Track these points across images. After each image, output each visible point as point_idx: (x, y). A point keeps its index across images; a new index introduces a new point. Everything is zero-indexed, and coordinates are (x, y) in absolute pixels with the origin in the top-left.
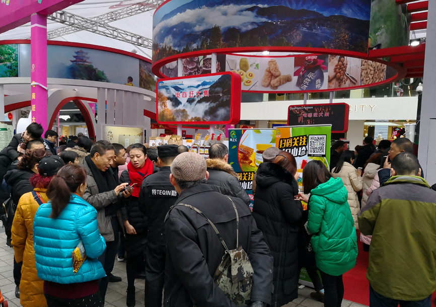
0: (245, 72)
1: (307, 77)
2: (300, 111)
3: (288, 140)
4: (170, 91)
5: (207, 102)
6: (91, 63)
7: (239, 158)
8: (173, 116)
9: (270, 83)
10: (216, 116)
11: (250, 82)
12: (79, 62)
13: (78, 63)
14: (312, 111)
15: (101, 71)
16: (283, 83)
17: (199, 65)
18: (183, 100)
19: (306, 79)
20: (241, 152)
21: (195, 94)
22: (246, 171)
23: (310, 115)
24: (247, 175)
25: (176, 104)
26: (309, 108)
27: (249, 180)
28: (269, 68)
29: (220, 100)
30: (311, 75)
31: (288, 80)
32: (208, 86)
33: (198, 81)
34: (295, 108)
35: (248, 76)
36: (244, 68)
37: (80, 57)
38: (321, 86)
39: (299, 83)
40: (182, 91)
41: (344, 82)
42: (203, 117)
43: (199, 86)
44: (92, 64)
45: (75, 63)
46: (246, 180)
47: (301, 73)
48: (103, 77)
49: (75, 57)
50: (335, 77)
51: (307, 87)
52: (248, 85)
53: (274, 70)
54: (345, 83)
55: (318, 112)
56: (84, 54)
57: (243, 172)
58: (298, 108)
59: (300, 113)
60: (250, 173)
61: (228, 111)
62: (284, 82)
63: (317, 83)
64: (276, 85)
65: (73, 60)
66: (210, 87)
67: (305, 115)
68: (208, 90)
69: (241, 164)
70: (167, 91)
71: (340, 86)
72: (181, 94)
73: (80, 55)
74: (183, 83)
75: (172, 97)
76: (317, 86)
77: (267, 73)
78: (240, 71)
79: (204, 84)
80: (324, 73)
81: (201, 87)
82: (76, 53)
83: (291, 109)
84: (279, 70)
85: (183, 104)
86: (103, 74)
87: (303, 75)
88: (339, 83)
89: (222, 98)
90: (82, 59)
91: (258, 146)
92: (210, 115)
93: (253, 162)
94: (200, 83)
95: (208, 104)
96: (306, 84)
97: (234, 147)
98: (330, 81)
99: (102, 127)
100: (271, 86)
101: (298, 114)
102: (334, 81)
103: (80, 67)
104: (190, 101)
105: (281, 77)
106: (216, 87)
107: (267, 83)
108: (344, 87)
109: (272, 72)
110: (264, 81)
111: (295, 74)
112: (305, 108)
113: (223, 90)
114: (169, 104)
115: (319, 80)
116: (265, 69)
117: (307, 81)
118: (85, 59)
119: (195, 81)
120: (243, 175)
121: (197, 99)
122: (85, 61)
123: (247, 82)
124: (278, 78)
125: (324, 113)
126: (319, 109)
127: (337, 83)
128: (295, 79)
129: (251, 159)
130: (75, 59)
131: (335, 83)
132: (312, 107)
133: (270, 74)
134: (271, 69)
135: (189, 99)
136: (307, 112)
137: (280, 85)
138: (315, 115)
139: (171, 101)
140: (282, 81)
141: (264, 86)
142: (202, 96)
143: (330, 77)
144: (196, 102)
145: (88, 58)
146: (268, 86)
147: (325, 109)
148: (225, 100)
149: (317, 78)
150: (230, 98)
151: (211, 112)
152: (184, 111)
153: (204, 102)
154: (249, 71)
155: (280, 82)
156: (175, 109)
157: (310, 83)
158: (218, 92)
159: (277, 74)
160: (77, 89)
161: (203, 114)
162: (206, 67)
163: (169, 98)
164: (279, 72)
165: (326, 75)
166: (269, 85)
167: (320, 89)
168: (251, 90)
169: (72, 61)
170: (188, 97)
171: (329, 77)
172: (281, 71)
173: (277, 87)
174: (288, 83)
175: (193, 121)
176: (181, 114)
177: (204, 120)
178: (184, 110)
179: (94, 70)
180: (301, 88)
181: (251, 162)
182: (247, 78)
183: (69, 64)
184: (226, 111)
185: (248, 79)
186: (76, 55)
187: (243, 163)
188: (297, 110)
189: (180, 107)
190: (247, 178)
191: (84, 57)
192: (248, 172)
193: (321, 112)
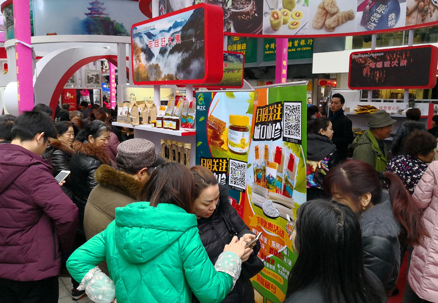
0: (290, 11)
1: (376, 12)
2: (365, 60)
3: (264, 109)
4: (143, 40)
5: (179, 52)
6: (108, 14)
7: (208, 136)
8: (148, 75)
9: (324, 24)
10: (189, 73)
11: (297, 23)
12: (94, 14)
13: (93, 16)
14: (382, 59)
15: (120, 23)
16: (343, 23)
17: (226, 5)
18: (156, 51)
19: (375, 14)
20: (211, 128)
21: (167, 42)
22: (217, 157)
23: (379, 65)
24: (218, 164)
25: (149, 57)
26: (378, 54)
27: (220, 170)
28: (323, 3)
29: (193, 48)
30: (381, 9)
31: (349, 17)
32: (179, 29)
33: (169, 22)
34: (359, 56)
35: (294, 16)
36: (289, 7)
37: (95, 8)
38: (396, 22)
39: (365, 21)
40: (153, 37)
41: (429, 15)
42: (176, 75)
43: (170, 29)
44: (109, 16)
45: (89, 16)
46: (217, 170)
47: (368, 7)
48: (122, 30)
49: (89, 9)
50: (416, 8)
51: (375, 25)
52: (294, 29)
53: (330, 6)
54: (431, 16)
55: (391, 60)
56: (99, 5)
57: (213, 158)
58: (363, 56)
59: (366, 62)
60: (221, 161)
61: (202, 64)
62: (344, 20)
63: (390, 18)
64: (333, 26)
65: (88, 13)
66: (182, 30)
67: (372, 65)
68: (180, 34)
69: (211, 146)
70: (140, 40)
71: (423, 20)
72: (153, 43)
73: (96, 6)
74: (155, 28)
75: (145, 47)
76: (390, 23)
77: (321, 10)
78: (284, 10)
79: (176, 25)
80: (400, 4)
81: (172, 31)
82: (91, 4)
83: (354, 57)
84: (337, 5)
85: (156, 56)
86: (122, 26)
87: (370, 9)
88: (423, 16)
89: (195, 44)
90: (98, 11)
91: (231, 118)
92: (182, 71)
93: (225, 143)
94: (171, 25)
95: (180, 54)
96: (374, 22)
97: (202, 119)
98: (409, 14)
99: (122, 89)
100: (326, 27)
101: (364, 64)
102: (415, 14)
103: (96, 20)
104: (163, 52)
105: (339, 14)
106: (187, 30)
107: (320, 24)
108: (430, 21)
109: (327, 8)
110: (316, 22)
111: (359, 9)
112: (373, 55)
113: (196, 32)
114: (143, 56)
115: (393, 14)
116: (318, 5)
117: (376, 17)
118: (100, 10)
119: (166, 23)
120: (213, 163)
121: (169, 49)
122: (102, 13)
123: (292, 24)
124: (335, 17)
125: (399, 61)
126: (393, 55)
127: (420, 17)
128: (359, 15)
129: (222, 139)
130: (89, 11)
131: (416, 16)
132: (382, 54)
133: (324, 12)
134: (325, 4)
135: (161, 49)
136: (375, 60)
137: (338, 25)
138: (387, 64)
139: (145, 53)
140: (341, 20)
141: (315, 28)
142: (174, 43)
143: (410, 9)
144: (168, 52)
145: (104, 9)
146: (321, 28)
147: (401, 55)
148: (198, 47)
149: (390, 12)
150: (204, 44)
151: (183, 66)
152: (157, 67)
153: (176, 53)
154: (295, 10)
155: (338, 21)
156: (148, 65)
157: (381, 20)
158: (190, 36)
159: (334, 10)
160: (109, 46)
161: (176, 70)
162: (237, 8)
163: (143, 50)
164: (337, 7)
165: (403, 7)
166: (323, 26)
167: (395, 27)
168: (299, 34)
169: (86, 14)
170: (160, 46)
171: (407, 9)
172: (339, 7)
173: (333, 28)
174: (349, 22)
175: (167, 80)
176: (155, 71)
177: (177, 79)
178: (157, 65)
179: (112, 23)
180: (367, 28)
181: (222, 143)
182: (293, 18)
183: (83, 17)
184: (200, 64)
185: (294, 21)
186: (90, 6)
187: (213, 144)
188: (361, 58)
189: (154, 61)
190: (218, 168)
191: (100, 8)
192: (219, 159)
193: (395, 60)
